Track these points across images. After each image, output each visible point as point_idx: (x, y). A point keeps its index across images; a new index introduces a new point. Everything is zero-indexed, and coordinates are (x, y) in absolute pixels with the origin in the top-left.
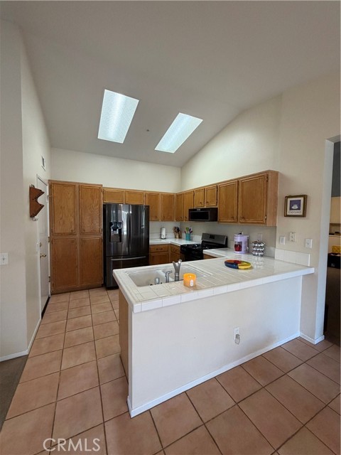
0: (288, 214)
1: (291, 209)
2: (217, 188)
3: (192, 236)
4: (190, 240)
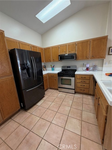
0: (110, 54)
2: (76, 44)
3: (54, 68)
4: (54, 70)
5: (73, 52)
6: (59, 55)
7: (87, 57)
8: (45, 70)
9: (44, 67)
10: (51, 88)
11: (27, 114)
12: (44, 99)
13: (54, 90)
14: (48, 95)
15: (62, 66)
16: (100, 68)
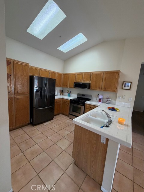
0: (123, 88)
1: (125, 86)
2: (91, 74)
3: (71, 94)
4: (70, 96)
5: (88, 82)
6: (74, 83)
7: (99, 88)
8: (62, 94)
9: (62, 91)
10: (63, 114)
11: (33, 128)
12: (52, 121)
13: (65, 116)
14: (57, 119)
15: (78, 94)
16: (113, 101)
